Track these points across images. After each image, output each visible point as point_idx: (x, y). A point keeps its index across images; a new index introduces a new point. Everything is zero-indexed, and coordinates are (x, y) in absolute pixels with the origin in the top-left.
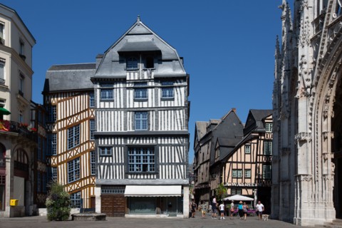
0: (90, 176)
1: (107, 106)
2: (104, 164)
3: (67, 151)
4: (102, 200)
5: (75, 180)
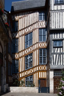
0: (39, 65)
1: (59, 8)
2: (56, 54)
3: (25, 50)
4: (54, 81)
5: (29, 68)
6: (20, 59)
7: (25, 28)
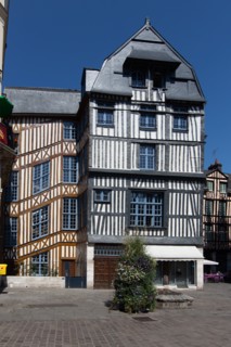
0: (62, 231)
1: (105, 134)
2: (100, 214)
3: (32, 197)
5: (41, 236)
6: (21, 217)
7: (33, 152)
